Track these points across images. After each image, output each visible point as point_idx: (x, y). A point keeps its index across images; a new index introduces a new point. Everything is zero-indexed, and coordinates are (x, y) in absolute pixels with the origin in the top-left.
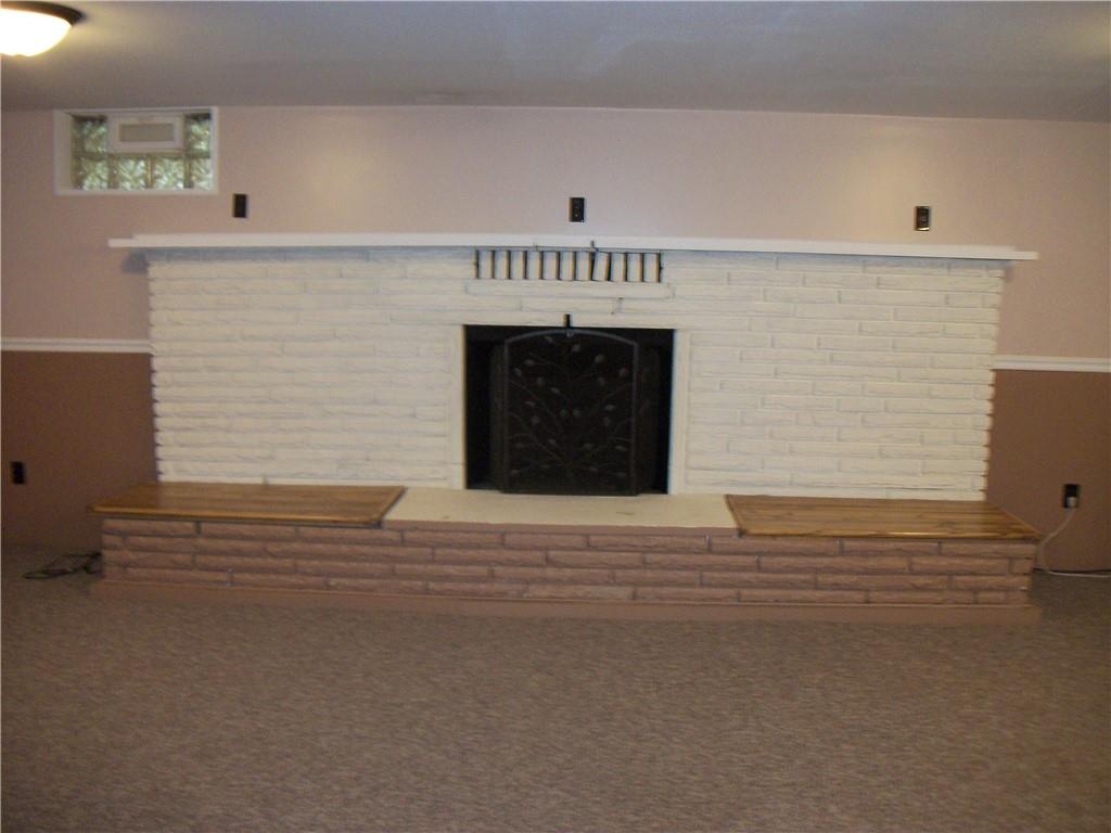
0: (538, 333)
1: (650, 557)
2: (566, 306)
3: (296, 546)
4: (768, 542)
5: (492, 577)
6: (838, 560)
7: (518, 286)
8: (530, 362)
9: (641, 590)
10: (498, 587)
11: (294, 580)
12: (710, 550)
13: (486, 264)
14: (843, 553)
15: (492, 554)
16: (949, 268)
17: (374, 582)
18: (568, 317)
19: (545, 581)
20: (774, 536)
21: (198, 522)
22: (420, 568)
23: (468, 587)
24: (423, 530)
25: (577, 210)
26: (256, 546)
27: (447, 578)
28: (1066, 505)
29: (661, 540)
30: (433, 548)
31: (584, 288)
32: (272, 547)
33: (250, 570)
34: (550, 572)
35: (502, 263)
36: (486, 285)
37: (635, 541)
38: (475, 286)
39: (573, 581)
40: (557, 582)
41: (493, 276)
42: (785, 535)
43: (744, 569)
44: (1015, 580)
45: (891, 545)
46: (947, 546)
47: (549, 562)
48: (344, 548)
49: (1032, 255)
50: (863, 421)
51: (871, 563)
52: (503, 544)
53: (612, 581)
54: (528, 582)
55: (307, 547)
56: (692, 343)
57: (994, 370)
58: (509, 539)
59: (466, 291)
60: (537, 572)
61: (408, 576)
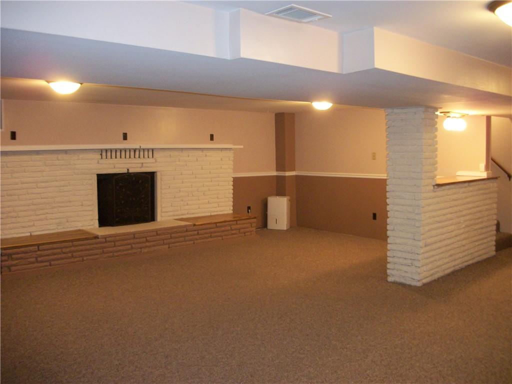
0: (123, 175)
1: (173, 235)
2: (127, 166)
3: (73, 248)
4: (201, 227)
5: (132, 248)
6: (216, 229)
7: (114, 161)
8: (120, 184)
9: (171, 245)
10: (134, 251)
11: (73, 260)
12: (187, 231)
13: (104, 154)
14: (217, 227)
15: (132, 241)
16: (222, 150)
17: (98, 256)
18: (128, 170)
19: (146, 247)
20: (201, 225)
21: (38, 246)
22: (111, 249)
23: (125, 252)
24: (113, 237)
25: (125, 137)
26: (59, 250)
27: (119, 251)
28: (248, 212)
29: (175, 230)
30: (114, 242)
31: (133, 160)
32: (64, 250)
33: (58, 259)
34: (148, 244)
35: (109, 154)
36: (104, 161)
37: (169, 231)
38: (101, 161)
39: (154, 246)
40: (150, 247)
41: (106, 158)
42: (204, 224)
43: (194, 235)
44: (253, 229)
45: (227, 223)
46: (238, 222)
47: (147, 241)
48: (88, 247)
49: (242, 147)
50: (204, 194)
51: (223, 229)
52: (134, 238)
53: (164, 244)
54: (141, 248)
55: (77, 248)
56: (161, 175)
57: (233, 178)
58: (137, 236)
59: (98, 163)
60: (144, 245)
61: (108, 253)
